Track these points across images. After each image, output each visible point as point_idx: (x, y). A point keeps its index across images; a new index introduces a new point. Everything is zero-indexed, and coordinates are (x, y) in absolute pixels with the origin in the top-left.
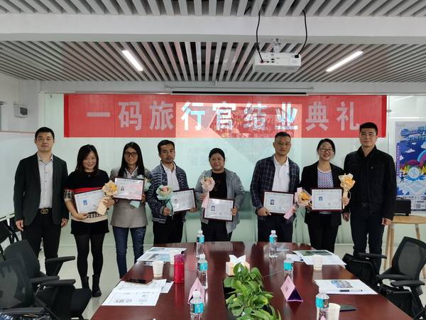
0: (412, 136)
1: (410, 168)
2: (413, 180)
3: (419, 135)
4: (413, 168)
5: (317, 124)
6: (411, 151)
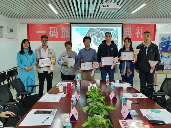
0: (166, 40)
1: (165, 53)
2: (166, 58)
3: (169, 40)
4: (166, 53)
6: (165, 46)
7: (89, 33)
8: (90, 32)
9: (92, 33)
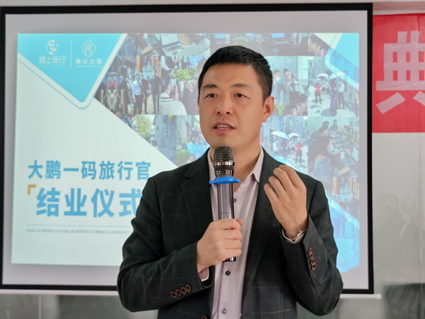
5: (409, 95)
7: (124, 72)
8: (133, 66)
9: (148, 74)
